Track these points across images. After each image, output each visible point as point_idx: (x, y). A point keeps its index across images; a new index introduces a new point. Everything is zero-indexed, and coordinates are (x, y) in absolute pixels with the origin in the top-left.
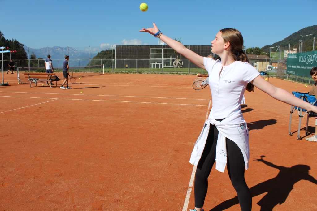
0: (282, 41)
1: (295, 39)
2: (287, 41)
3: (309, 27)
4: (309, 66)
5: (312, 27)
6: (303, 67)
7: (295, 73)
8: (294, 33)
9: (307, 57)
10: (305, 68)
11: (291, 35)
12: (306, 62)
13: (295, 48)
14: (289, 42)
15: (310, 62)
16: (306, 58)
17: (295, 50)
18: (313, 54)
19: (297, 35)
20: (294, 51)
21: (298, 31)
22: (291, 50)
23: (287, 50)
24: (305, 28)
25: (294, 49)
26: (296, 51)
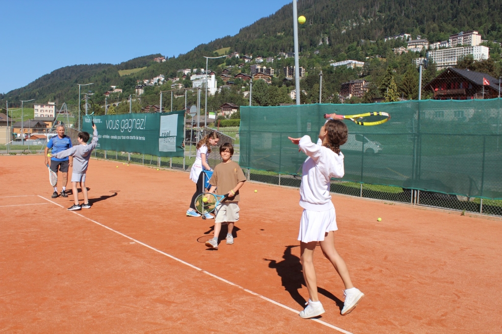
0: (25, 88)
1: (47, 85)
2: (33, 89)
3: (68, 67)
4: (126, 136)
5: (72, 67)
6: (115, 137)
7: (101, 145)
8: (45, 75)
9: (120, 122)
10: (119, 138)
11: (39, 78)
12: (119, 130)
13: (52, 101)
14: (38, 89)
15: (127, 129)
16: (119, 124)
17: (52, 105)
18: (132, 118)
19: (49, 78)
20: (51, 107)
21: (52, 73)
22: (46, 105)
23: (38, 105)
24: (62, 68)
25: (49, 103)
26: (54, 107)
